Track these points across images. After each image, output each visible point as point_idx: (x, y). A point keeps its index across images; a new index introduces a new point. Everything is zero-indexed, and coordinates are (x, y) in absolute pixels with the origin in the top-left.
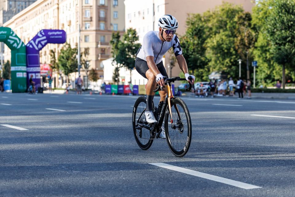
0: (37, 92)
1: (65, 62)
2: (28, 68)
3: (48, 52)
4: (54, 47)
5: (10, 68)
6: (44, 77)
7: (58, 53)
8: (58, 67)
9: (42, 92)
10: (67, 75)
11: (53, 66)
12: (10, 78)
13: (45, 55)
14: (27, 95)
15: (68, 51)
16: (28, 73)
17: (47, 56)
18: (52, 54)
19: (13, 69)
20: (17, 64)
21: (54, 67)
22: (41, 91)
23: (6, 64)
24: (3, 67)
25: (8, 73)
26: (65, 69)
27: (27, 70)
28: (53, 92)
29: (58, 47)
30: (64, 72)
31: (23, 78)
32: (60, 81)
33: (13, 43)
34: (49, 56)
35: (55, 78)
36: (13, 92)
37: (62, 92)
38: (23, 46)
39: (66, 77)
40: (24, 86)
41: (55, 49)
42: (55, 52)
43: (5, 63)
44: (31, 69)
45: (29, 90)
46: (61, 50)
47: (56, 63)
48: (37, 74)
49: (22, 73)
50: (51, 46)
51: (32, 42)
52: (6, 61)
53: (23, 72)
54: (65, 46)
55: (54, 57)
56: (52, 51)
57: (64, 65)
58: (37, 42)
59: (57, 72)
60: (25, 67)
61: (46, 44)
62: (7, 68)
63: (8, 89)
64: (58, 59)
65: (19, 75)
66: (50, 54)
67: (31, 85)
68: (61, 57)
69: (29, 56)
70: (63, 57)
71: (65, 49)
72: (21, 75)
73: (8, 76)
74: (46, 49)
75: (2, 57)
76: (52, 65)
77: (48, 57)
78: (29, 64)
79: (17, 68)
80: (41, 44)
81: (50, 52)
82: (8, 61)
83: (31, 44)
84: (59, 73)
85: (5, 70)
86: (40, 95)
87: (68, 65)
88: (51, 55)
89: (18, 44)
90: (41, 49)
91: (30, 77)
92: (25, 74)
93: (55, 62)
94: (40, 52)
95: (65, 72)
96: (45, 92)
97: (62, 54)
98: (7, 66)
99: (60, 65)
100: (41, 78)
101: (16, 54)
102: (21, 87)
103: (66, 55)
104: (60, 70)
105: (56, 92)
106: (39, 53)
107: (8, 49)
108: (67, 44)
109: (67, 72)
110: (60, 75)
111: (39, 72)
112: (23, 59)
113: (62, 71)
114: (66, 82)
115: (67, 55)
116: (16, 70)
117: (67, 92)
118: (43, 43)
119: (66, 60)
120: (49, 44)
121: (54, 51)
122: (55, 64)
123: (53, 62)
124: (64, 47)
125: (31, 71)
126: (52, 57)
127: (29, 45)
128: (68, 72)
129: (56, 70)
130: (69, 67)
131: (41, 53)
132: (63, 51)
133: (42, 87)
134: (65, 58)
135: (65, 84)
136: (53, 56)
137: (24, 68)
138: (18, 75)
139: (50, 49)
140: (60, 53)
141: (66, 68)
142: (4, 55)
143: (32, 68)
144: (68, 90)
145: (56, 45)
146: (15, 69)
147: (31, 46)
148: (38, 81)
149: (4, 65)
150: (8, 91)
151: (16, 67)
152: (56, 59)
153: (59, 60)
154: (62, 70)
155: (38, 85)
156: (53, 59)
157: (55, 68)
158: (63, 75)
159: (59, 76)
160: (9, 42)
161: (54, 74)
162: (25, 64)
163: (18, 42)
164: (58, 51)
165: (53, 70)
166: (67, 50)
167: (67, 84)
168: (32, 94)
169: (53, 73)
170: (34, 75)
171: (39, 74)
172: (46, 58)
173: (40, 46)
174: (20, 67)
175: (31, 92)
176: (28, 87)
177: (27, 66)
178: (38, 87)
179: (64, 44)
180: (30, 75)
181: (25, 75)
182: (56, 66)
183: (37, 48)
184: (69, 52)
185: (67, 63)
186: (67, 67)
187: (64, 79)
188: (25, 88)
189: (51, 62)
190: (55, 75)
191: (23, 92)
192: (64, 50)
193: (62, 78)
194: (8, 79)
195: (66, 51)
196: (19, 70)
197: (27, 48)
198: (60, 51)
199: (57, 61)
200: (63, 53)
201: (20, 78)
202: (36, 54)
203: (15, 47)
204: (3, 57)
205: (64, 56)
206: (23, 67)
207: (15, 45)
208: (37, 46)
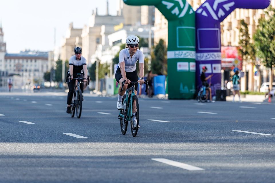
0: (214, 98)
1: (266, 44)
2: (199, 54)
3: (235, 24)
4: (247, 16)
5: (166, 54)
6: (227, 70)
7: (254, 25)
8: (254, 51)
9: (224, 100)
10: (271, 67)
11: (244, 50)
12: (165, 72)
13: (230, 29)
14: (196, 103)
15: (272, 23)
16: (198, 63)
17: (232, 32)
18: (243, 27)
19: (170, 55)
20: (178, 46)
21: (246, 53)
22: (222, 97)
23: (157, 46)
24: (152, 51)
25: (160, 62)
26: (267, 56)
27: (197, 57)
28: (243, 99)
29: (254, 14)
30: (264, 62)
31: (189, 72)
32: (257, 78)
33: (173, 8)
34: (238, 31)
35: (247, 73)
36: (170, 98)
37: (260, 99)
38: (191, 12)
39: (268, 71)
40: (190, 88)
41: (248, 18)
42: (249, 24)
43: (155, 45)
44: (205, 56)
45: (199, 94)
46: (260, 21)
47: (250, 44)
48: (214, 65)
49: (187, 63)
50: (241, 13)
51: (207, 5)
52: (157, 41)
53: (189, 60)
54: (267, 13)
55: (247, 34)
56: (243, 23)
57: (265, 49)
58: (215, 6)
59: (251, 61)
60: (193, 52)
61: (232, 9)
62: (158, 54)
63: (161, 93)
64: (254, 37)
65: (183, 67)
66: (237, 28)
67: (204, 85)
68: (260, 34)
69: (200, 31)
70: (263, 35)
71: (267, 18)
72: (185, 66)
73: (161, 68)
74: (231, 18)
75: (150, 32)
76: (241, 48)
77: (235, 32)
78: (201, 47)
79: (179, 55)
80: (224, 10)
81: (238, 24)
82: (162, 41)
83: (205, 9)
84: (253, 64)
85: (154, 57)
86: (220, 104)
87: (271, 49)
88: (241, 30)
89: (181, 10)
90: (222, 19)
91: (201, 71)
92: (193, 64)
93: (247, 42)
94: (221, 24)
95: (267, 60)
96: (228, 98)
97: (261, 28)
98: (160, 50)
99: (258, 50)
100: (222, 71)
101: (178, 28)
102: (184, 89)
103: (268, 31)
104: (257, 58)
105: (249, 98)
106: (219, 26)
107: (161, 19)
108: (271, 9)
109: (269, 62)
110: (258, 66)
111: (218, 62)
112: (190, 38)
113: (260, 59)
114: (268, 81)
115: (270, 29)
116: (177, 57)
117: (270, 99)
118: (227, 7)
119: (270, 40)
120: (237, 10)
121: (246, 22)
122: (248, 46)
123: (244, 42)
124: (265, 15)
125: (203, 59)
126: (241, 34)
127: (202, 12)
128: (272, 61)
129: (249, 57)
130: (273, 52)
131: (223, 26)
132: (264, 23)
133: (223, 88)
134: (267, 35)
135: (265, 84)
136: (244, 31)
137: (191, 54)
138: (180, 66)
139: (238, 18)
140: (258, 26)
141: (269, 54)
142: (154, 28)
143: (205, 54)
144: (271, 96)
145: (251, 11)
146: (175, 55)
147: (204, 14)
148: (216, 78)
149: (153, 47)
150: (161, 96)
151: (177, 52)
152: (249, 38)
153: (256, 39)
154: (261, 57)
155: (216, 86)
156: (244, 38)
157: (249, 55)
158: (262, 67)
159: (255, 70)
160: (166, 6)
161: (245, 65)
162: (193, 47)
163: (182, 5)
164: (254, 21)
165: (244, 57)
166: (271, 20)
167: (270, 83)
168: (206, 102)
169: (244, 63)
170: (208, 66)
171: (218, 66)
172: (231, 36)
173: (221, 13)
174: (184, 52)
175: (204, 99)
176: (197, 89)
177: (197, 51)
178: (216, 89)
179: (265, 10)
180: (202, 66)
181: (192, 67)
182: (250, 50)
183: (215, 17)
184: (273, 25)
185: (271, 45)
186: (271, 52)
187: (265, 74)
188: (193, 91)
189: (241, 42)
190: (248, 66)
191: (189, 99)
192: (265, 21)
193: (261, 72)
194: (160, 74)
195: (268, 23)
196: (182, 57)
197: (197, 16)
198: (257, 24)
199: (251, 41)
200: (264, 26)
201: (183, 73)
202: (214, 27)
203: (175, 14)
204: (153, 34)
205: (265, 31)
206: (189, 52)
207: (176, 11)
208: (216, 12)
